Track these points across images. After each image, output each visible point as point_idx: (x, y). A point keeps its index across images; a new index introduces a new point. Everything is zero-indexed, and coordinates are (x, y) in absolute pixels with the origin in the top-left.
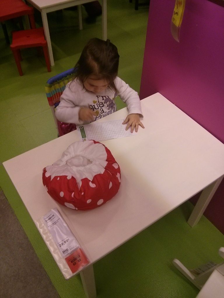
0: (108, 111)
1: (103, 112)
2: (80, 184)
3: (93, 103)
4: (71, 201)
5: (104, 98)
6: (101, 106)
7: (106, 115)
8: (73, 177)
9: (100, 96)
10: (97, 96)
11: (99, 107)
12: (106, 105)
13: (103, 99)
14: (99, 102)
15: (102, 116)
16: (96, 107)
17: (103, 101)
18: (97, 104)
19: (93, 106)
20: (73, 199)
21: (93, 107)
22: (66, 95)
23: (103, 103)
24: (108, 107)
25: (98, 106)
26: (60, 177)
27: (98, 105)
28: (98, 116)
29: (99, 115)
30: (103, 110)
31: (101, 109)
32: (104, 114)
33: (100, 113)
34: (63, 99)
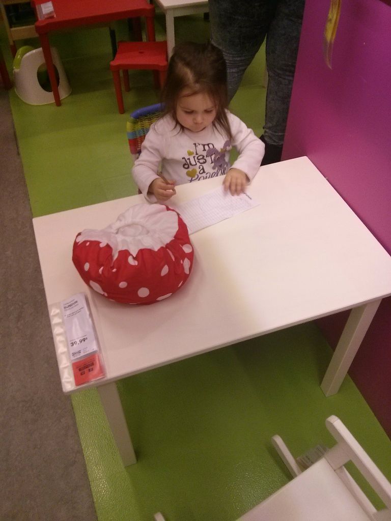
0: (212, 171)
1: (204, 172)
2: (116, 256)
3: (188, 155)
4: (98, 280)
5: (207, 147)
6: (201, 161)
7: (208, 177)
8: (108, 246)
9: (199, 145)
10: (195, 144)
11: (198, 163)
12: (209, 159)
13: (204, 150)
14: (197, 154)
15: (200, 178)
16: (193, 163)
17: (205, 153)
18: (194, 157)
19: (188, 159)
20: (100, 276)
21: (188, 161)
22: (151, 142)
23: (203, 157)
24: (213, 164)
25: (197, 161)
26: (91, 242)
27: (196, 158)
28: (194, 177)
29: (196, 176)
30: (203, 169)
31: (201, 167)
32: (204, 175)
33: (198, 173)
34: (145, 148)
